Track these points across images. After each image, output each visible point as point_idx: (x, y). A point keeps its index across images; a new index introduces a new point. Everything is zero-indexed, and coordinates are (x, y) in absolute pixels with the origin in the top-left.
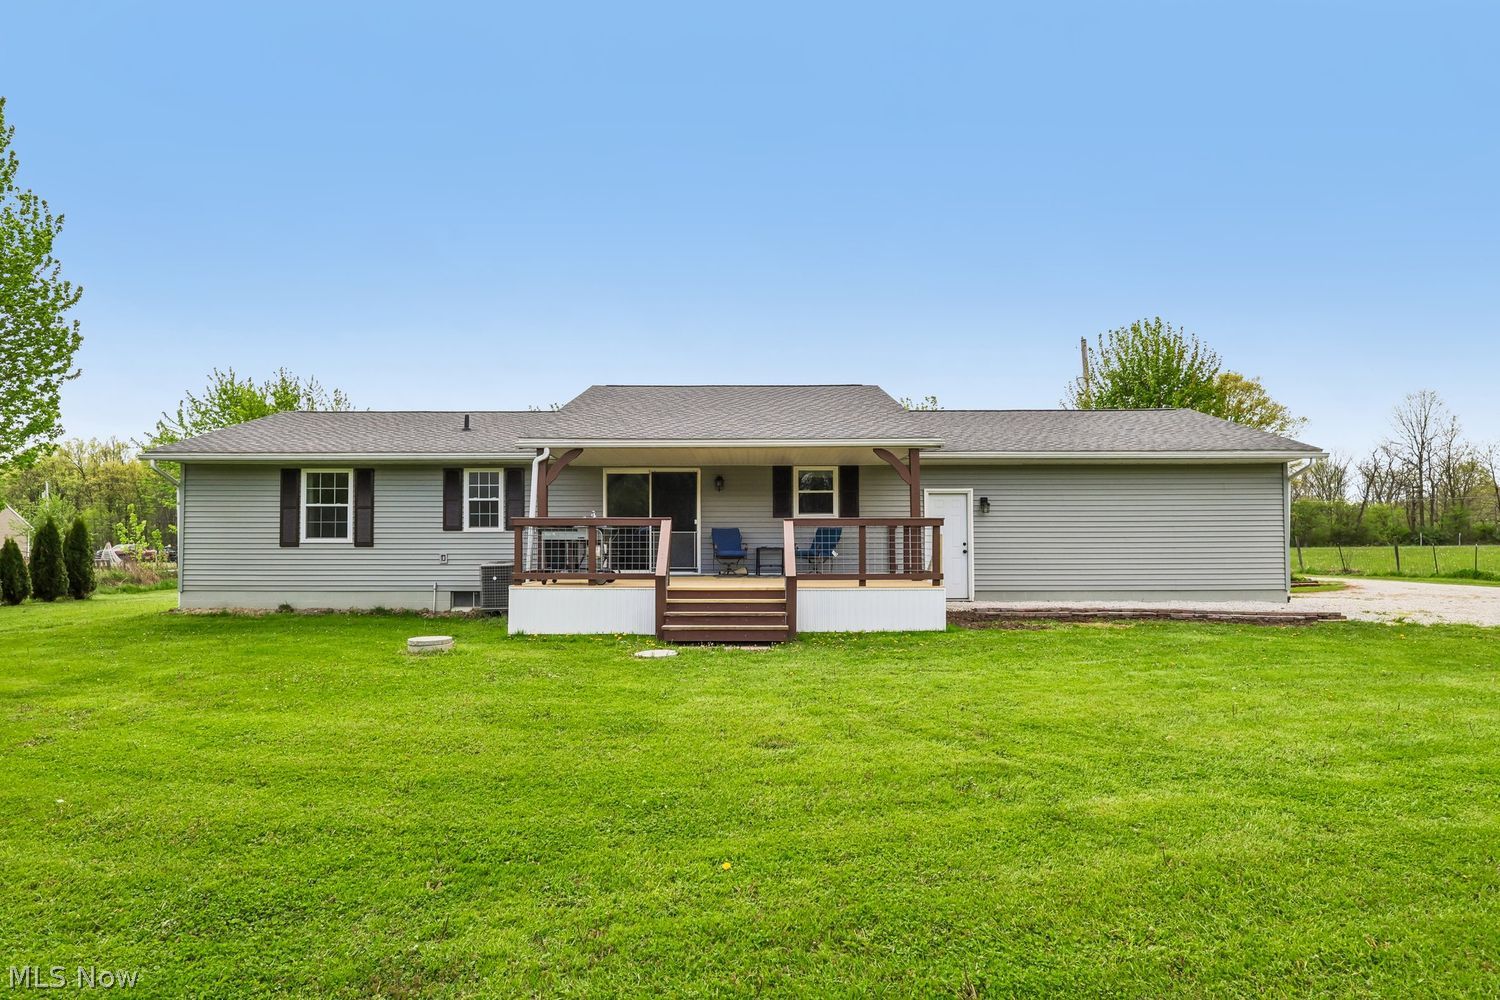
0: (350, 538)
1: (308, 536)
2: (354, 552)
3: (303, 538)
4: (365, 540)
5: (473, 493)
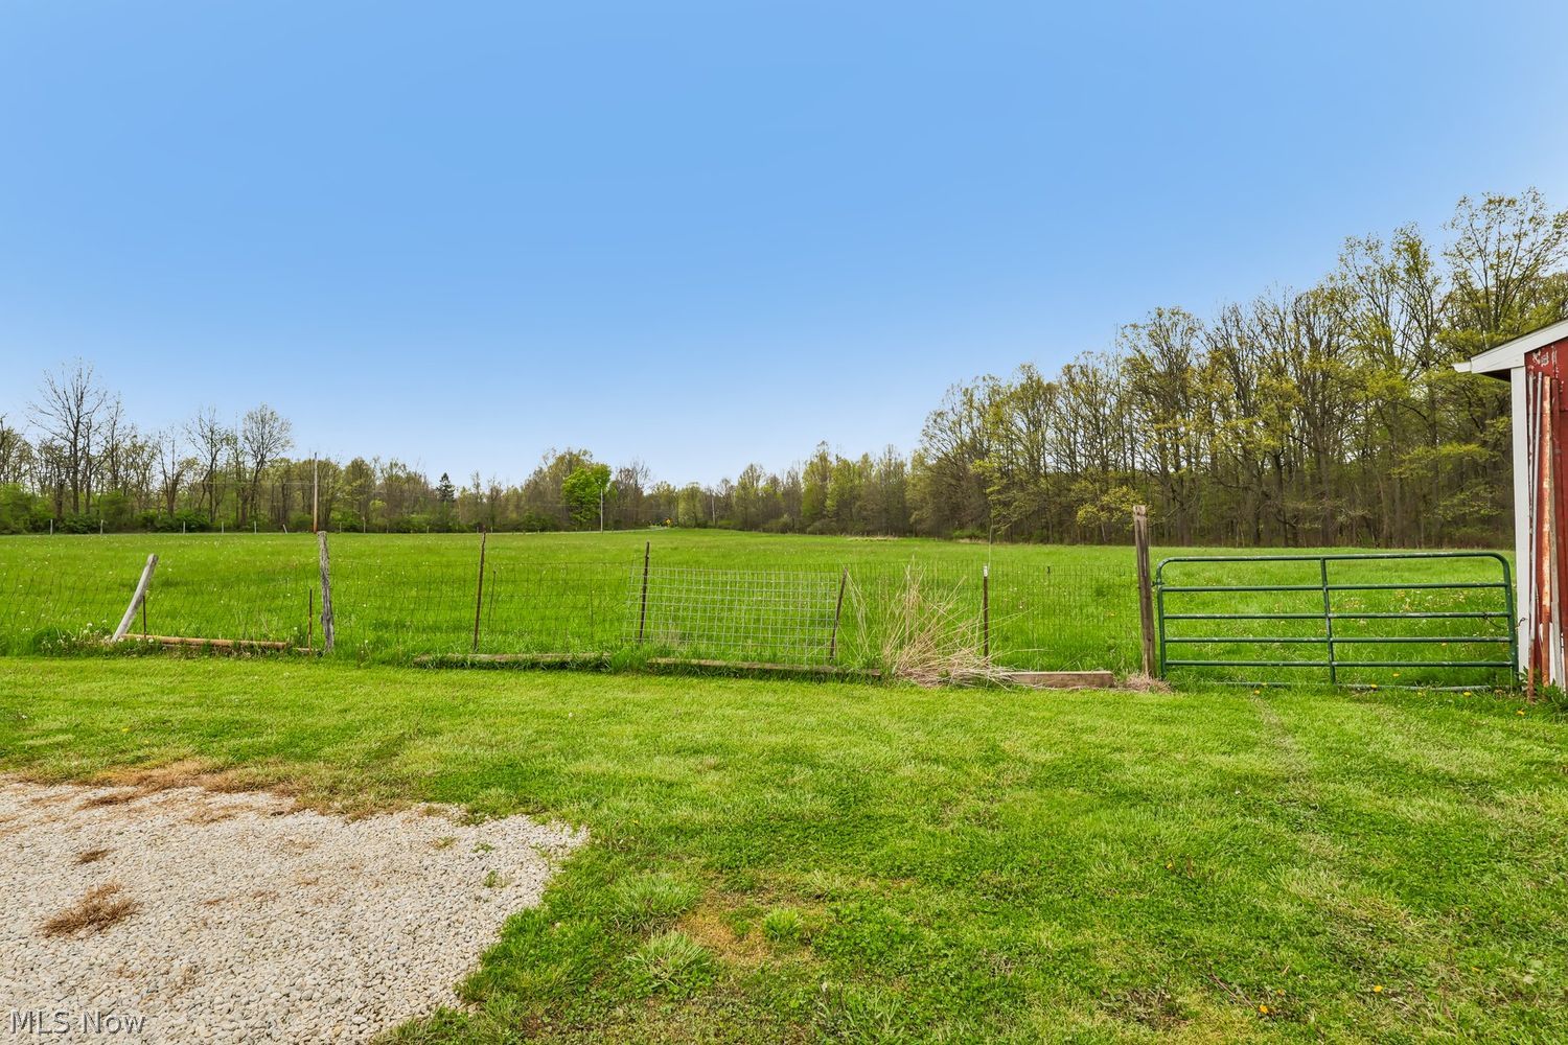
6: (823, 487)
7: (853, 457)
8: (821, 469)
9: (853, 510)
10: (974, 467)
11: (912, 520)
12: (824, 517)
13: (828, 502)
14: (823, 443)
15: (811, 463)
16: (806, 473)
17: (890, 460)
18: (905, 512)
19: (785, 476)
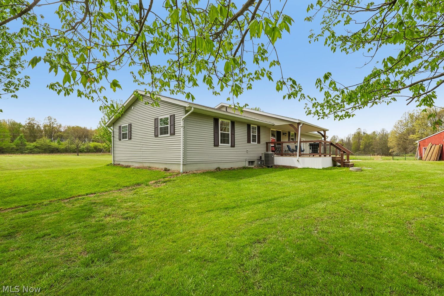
0: (230, 145)
1: (221, 143)
2: (231, 149)
3: (220, 144)
4: (233, 146)
5: (252, 133)
6: (359, 142)
7: (369, 132)
8: (358, 136)
9: (370, 149)
10: (411, 136)
11: (390, 151)
12: (359, 150)
13: (361, 146)
14: (359, 129)
15: (355, 135)
16: (353, 137)
17: (383, 133)
18: (388, 149)
19: (346, 139)
